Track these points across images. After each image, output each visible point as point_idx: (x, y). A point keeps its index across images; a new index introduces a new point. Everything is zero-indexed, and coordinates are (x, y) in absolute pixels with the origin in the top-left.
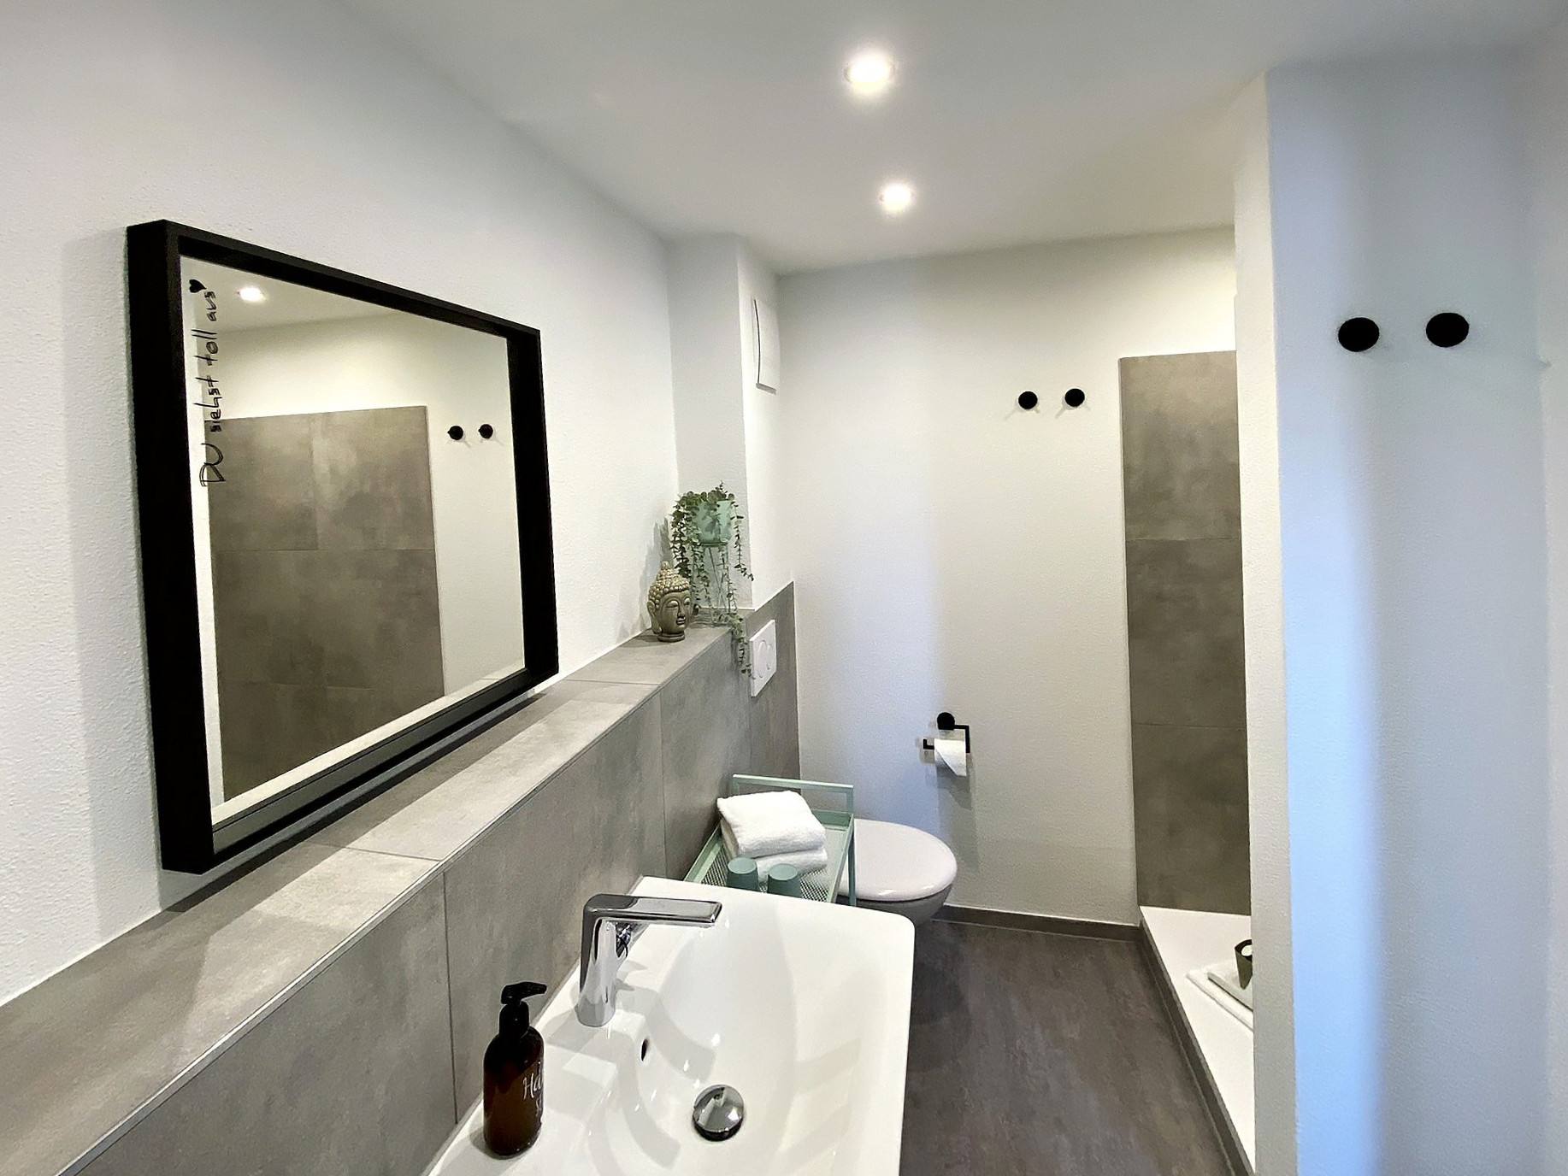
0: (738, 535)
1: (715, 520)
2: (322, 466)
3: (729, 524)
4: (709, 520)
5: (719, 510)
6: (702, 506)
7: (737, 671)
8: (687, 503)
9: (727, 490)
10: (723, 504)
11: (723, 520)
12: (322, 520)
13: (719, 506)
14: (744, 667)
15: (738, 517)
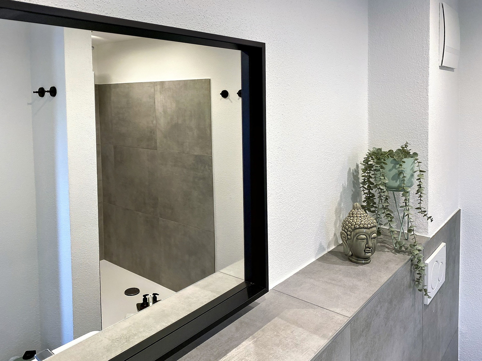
0: (419, 185)
1: (401, 173)
2: (159, 108)
3: (412, 175)
4: (395, 171)
5: (404, 165)
6: (389, 161)
7: (414, 290)
8: (377, 158)
9: (412, 149)
10: (408, 161)
11: (407, 174)
12: (159, 136)
13: (404, 162)
14: (420, 287)
15: (421, 171)
